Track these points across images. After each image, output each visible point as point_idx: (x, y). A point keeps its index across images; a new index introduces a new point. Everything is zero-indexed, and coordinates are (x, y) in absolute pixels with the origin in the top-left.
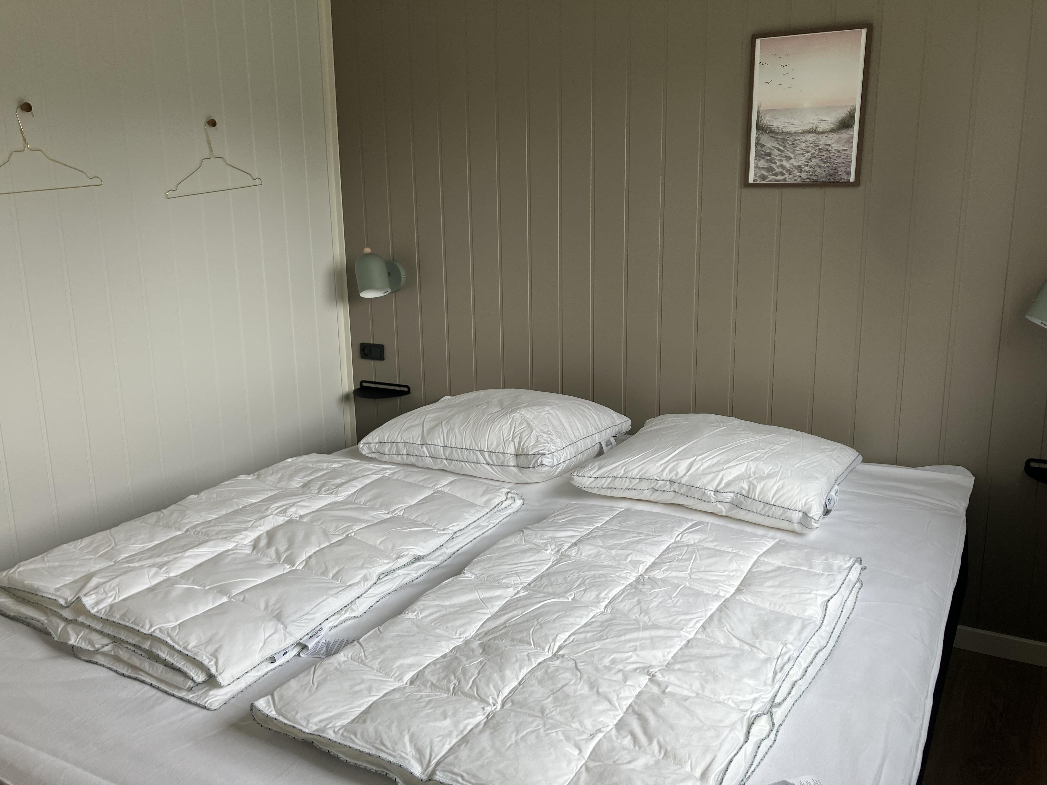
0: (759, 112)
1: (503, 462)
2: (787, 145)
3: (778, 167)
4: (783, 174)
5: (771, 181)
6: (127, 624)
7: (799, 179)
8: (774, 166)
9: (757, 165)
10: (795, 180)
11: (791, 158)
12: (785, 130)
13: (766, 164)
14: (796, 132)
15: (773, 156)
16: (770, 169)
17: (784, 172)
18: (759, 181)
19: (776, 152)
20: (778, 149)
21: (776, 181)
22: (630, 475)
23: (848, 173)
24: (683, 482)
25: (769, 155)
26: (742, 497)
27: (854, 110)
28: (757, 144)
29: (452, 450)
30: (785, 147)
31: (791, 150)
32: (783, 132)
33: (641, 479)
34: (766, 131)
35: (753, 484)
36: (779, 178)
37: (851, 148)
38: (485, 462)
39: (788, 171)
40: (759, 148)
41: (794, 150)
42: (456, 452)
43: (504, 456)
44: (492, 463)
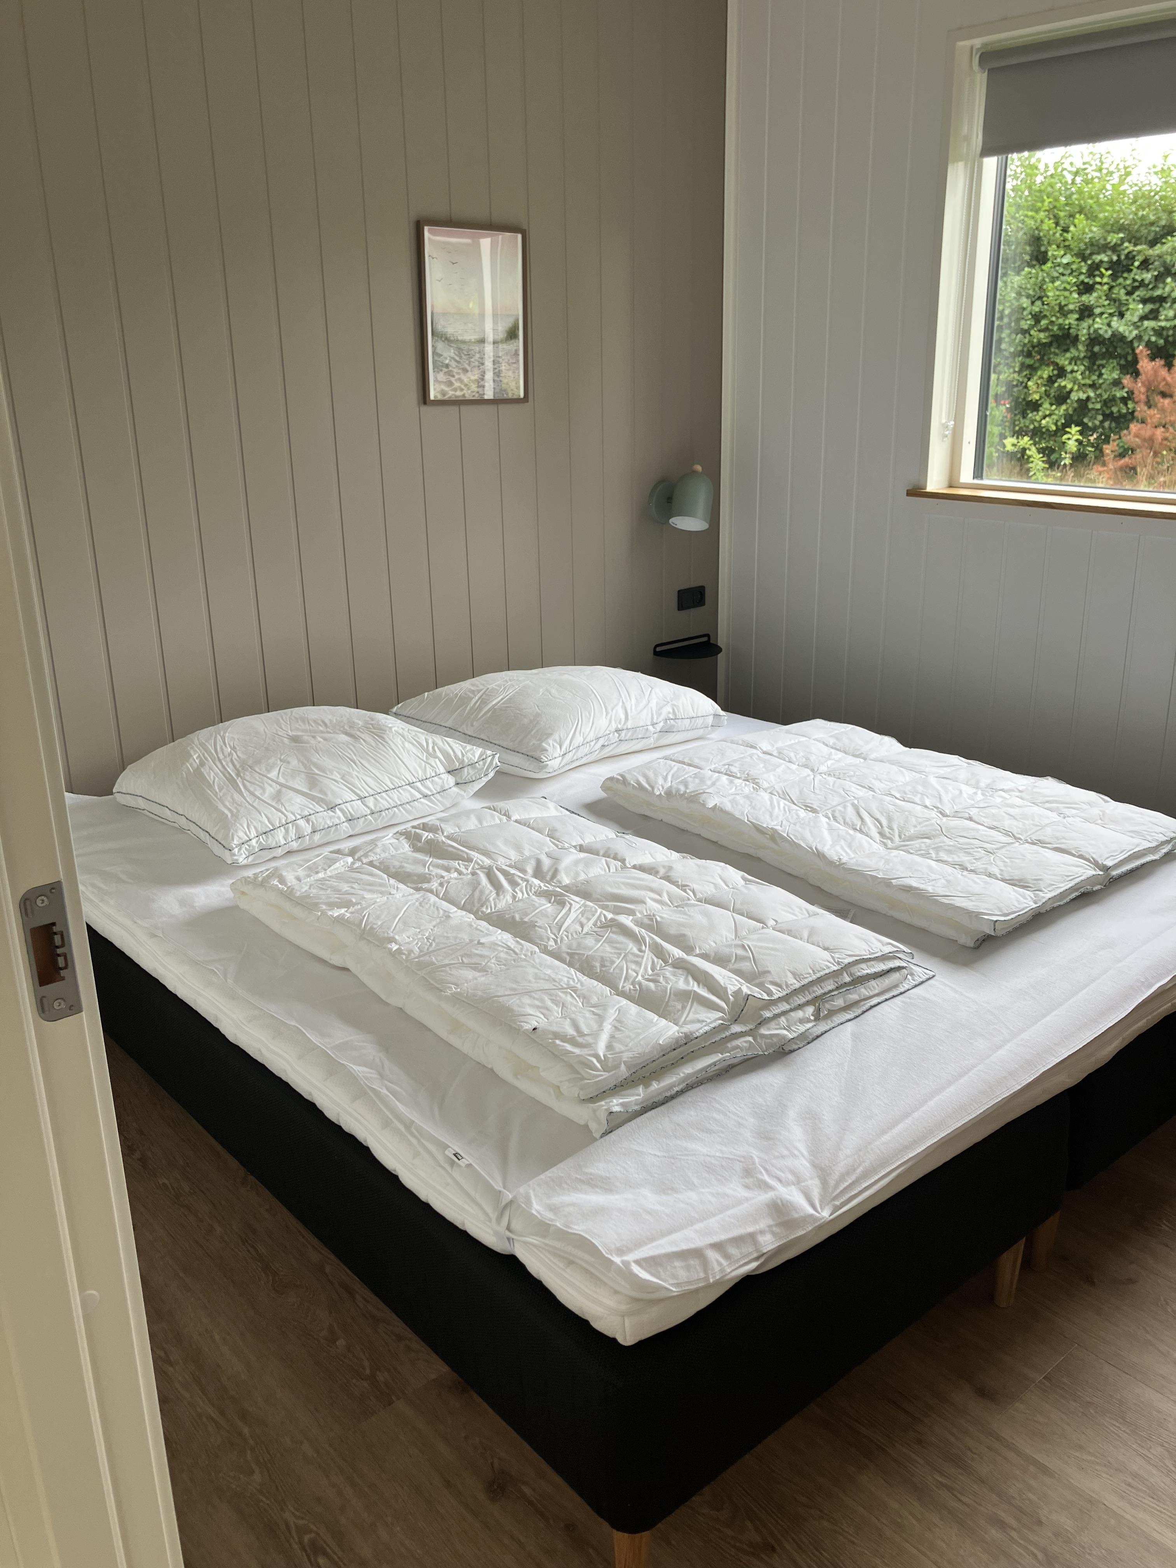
0: (432, 314)
1: (442, 787)
2: (463, 355)
3: (456, 380)
4: (462, 390)
5: (450, 397)
6: (810, 979)
7: (477, 395)
8: (453, 379)
9: (436, 378)
10: (474, 396)
11: (467, 371)
12: (460, 338)
13: (445, 378)
14: (470, 341)
15: (450, 369)
16: (450, 384)
17: (463, 386)
18: (440, 397)
19: (453, 364)
20: (456, 361)
21: (456, 396)
22: (588, 739)
23: (518, 388)
24: (629, 727)
25: (447, 366)
26: (672, 721)
27: (518, 320)
28: (434, 353)
29: (376, 799)
30: (461, 357)
31: (467, 362)
32: (457, 340)
33: (598, 739)
34: (442, 337)
35: (675, 705)
36: (459, 393)
37: (518, 361)
38: (421, 796)
39: (466, 385)
40: (436, 358)
41: (470, 362)
42: (382, 797)
43: (440, 778)
44: (430, 793)
